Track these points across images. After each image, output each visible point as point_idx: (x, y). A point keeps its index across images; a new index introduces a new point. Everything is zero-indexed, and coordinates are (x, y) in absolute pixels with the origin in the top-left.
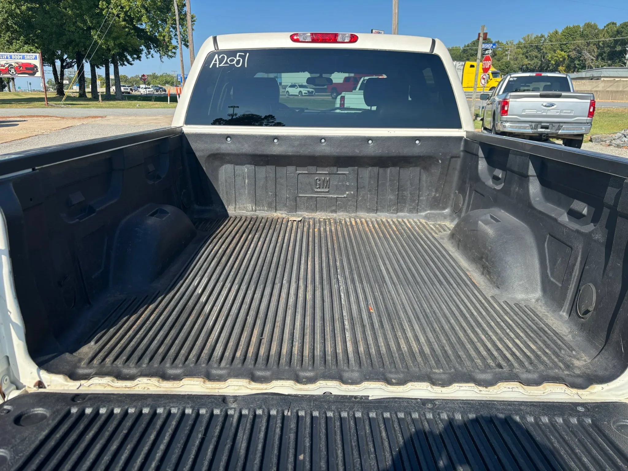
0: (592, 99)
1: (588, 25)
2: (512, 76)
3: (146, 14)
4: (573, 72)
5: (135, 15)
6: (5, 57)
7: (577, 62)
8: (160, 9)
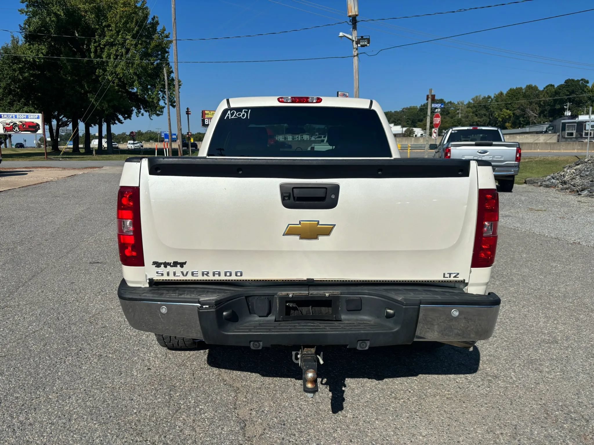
0: (518, 147)
1: (529, 87)
2: (454, 129)
3: (138, 80)
4: (518, 128)
5: (128, 81)
6: (11, 116)
7: (521, 119)
8: (149, 75)
